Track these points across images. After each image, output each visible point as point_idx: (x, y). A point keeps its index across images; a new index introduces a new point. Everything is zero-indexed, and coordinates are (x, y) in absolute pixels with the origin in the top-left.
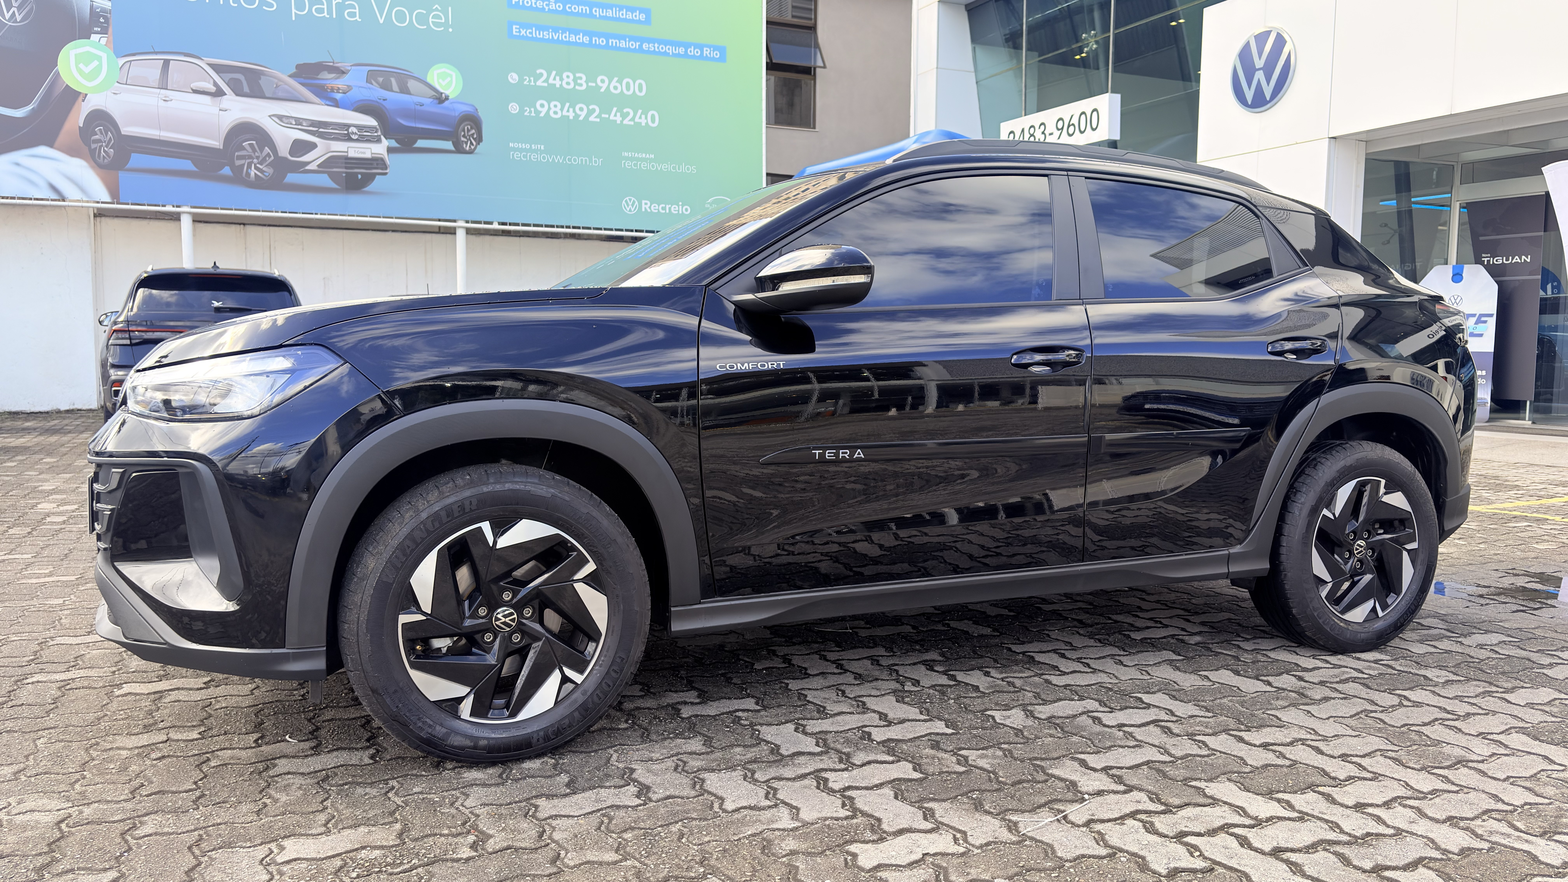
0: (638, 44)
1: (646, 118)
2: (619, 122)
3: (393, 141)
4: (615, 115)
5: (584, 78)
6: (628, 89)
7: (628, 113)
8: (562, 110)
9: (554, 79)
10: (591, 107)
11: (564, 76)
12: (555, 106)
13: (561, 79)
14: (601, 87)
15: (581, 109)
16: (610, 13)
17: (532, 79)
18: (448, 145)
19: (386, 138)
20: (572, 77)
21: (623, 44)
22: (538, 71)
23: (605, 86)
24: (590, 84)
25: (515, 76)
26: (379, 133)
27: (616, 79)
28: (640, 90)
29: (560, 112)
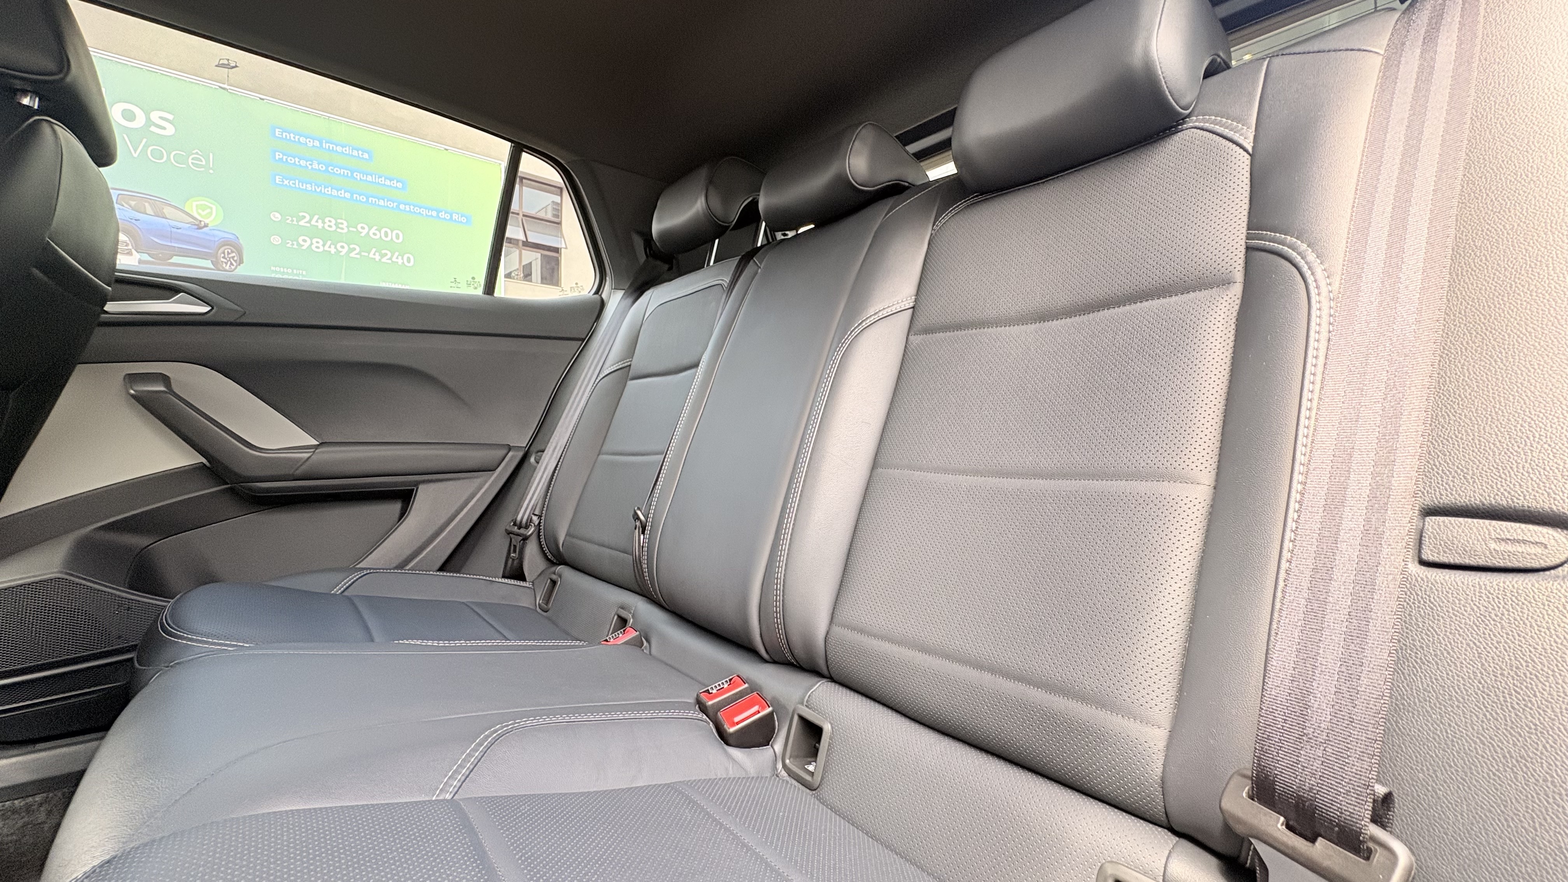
0: (395, 204)
1: (402, 259)
2: (377, 260)
3: (146, 255)
4: (374, 254)
5: (345, 224)
6: (386, 236)
7: (386, 254)
8: (324, 245)
9: (317, 221)
10: (352, 246)
11: (327, 220)
12: (317, 242)
13: (324, 223)
14: (361, 233)
15: (342, 247)
16: (369, 178)
17: (295, 219)
18: (208, 264)
19: (138, 252)
20: (333, 221)
21: (381, 203)
22: (301, 214)
23: (365, 232)
24: (351, 229)
25: (277, 215)
26: (130, 247)
27: (375, 228)
28: (398, 238)
29: (322, 248)
